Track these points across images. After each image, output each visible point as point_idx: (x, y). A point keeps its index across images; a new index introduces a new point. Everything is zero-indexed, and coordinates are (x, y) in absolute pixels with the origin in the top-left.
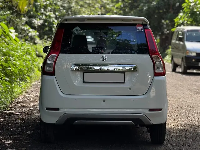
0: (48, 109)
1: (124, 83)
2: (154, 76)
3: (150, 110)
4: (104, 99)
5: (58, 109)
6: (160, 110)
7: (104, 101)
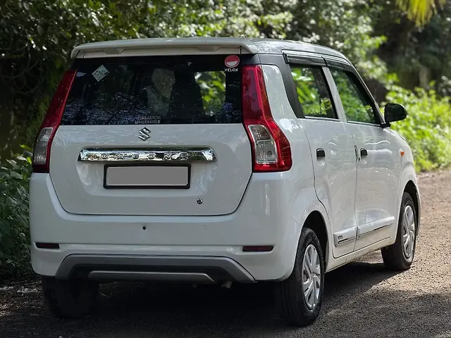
0: (40, 245)
1: (187, 187)
2: (253, 172)
3: (246, 249)
4: (143, 223)
5: (56, 246)
6: (269, 248)
7: (144, 228)
